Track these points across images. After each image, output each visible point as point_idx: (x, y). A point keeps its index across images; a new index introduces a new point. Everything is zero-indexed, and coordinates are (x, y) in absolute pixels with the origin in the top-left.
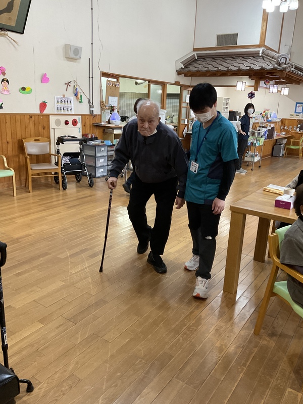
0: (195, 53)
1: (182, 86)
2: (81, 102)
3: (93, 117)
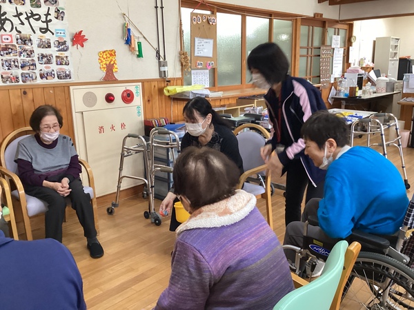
2: (140, 55)
3: (166, 83)
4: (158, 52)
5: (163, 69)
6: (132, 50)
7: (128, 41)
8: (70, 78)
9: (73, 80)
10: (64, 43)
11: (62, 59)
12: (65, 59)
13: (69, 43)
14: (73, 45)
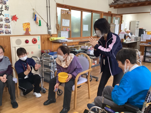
1: (112, 14)
2: (40, 25)
3: (50, 36)
4: (47, 24)
5: (49, 31)
6: (37, 23)
7: (35, 20)
8: (11, 33)
9: (12, 34)
10: (8, 20)
11: (7, 26)
12: (8, 26)
13: (10, 20)
14: (12, 20)
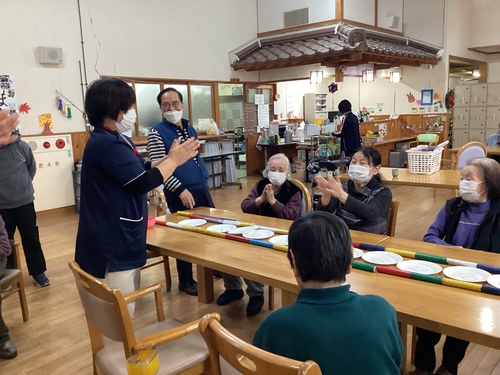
0: (258, 40)
1: (245, 84)
2: (69, 116)
6: (63, 113)
7: (60, 108)
14: (21, 112)
